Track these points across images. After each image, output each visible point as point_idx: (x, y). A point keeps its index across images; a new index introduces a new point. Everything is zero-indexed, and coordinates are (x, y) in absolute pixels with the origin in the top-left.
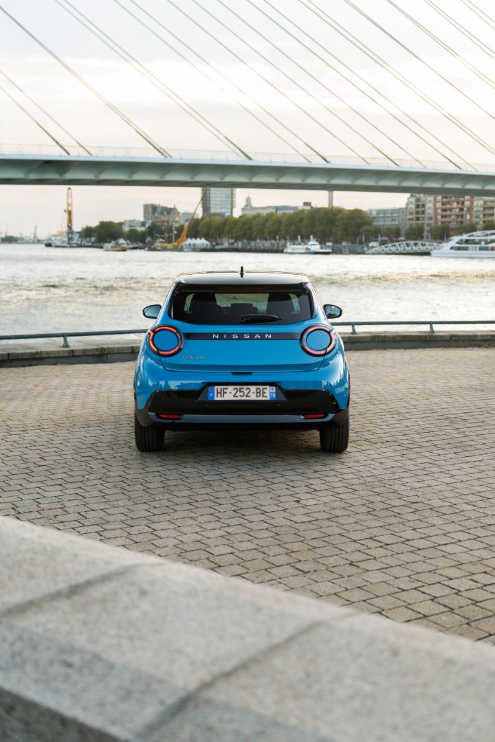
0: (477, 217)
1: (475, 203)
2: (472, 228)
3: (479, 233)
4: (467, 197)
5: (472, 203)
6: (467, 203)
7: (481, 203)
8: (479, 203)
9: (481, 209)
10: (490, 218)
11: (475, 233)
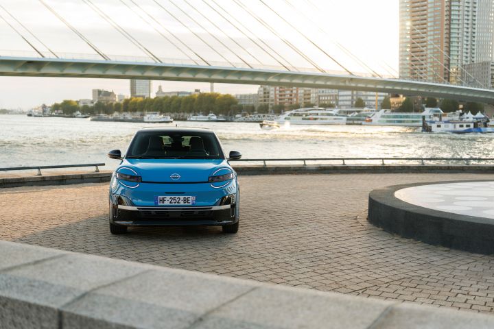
0: (300, 100)
1: (299, 91)
2: (297, 107)
3: (302, 109)
4: (294, 88)
5: (297, 91)
6: (295, 92)
7: (302, 91)
8: (301, 91)
9: (303, 95)
10: (308, 101)
11: (299, 110)
